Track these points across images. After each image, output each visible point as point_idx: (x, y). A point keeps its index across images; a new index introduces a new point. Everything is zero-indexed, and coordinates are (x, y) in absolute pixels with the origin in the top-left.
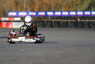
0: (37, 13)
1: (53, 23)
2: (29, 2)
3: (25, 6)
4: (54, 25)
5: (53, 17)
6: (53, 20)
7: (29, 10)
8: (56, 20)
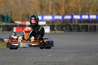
0: (63, 17)
1: (80, 27)
2: (55, 6)
3: (50, 10)
4: (81, 29)
5: (80, 21)
6: (80, 24)
7: (55, 14)
8: (83, 24)
